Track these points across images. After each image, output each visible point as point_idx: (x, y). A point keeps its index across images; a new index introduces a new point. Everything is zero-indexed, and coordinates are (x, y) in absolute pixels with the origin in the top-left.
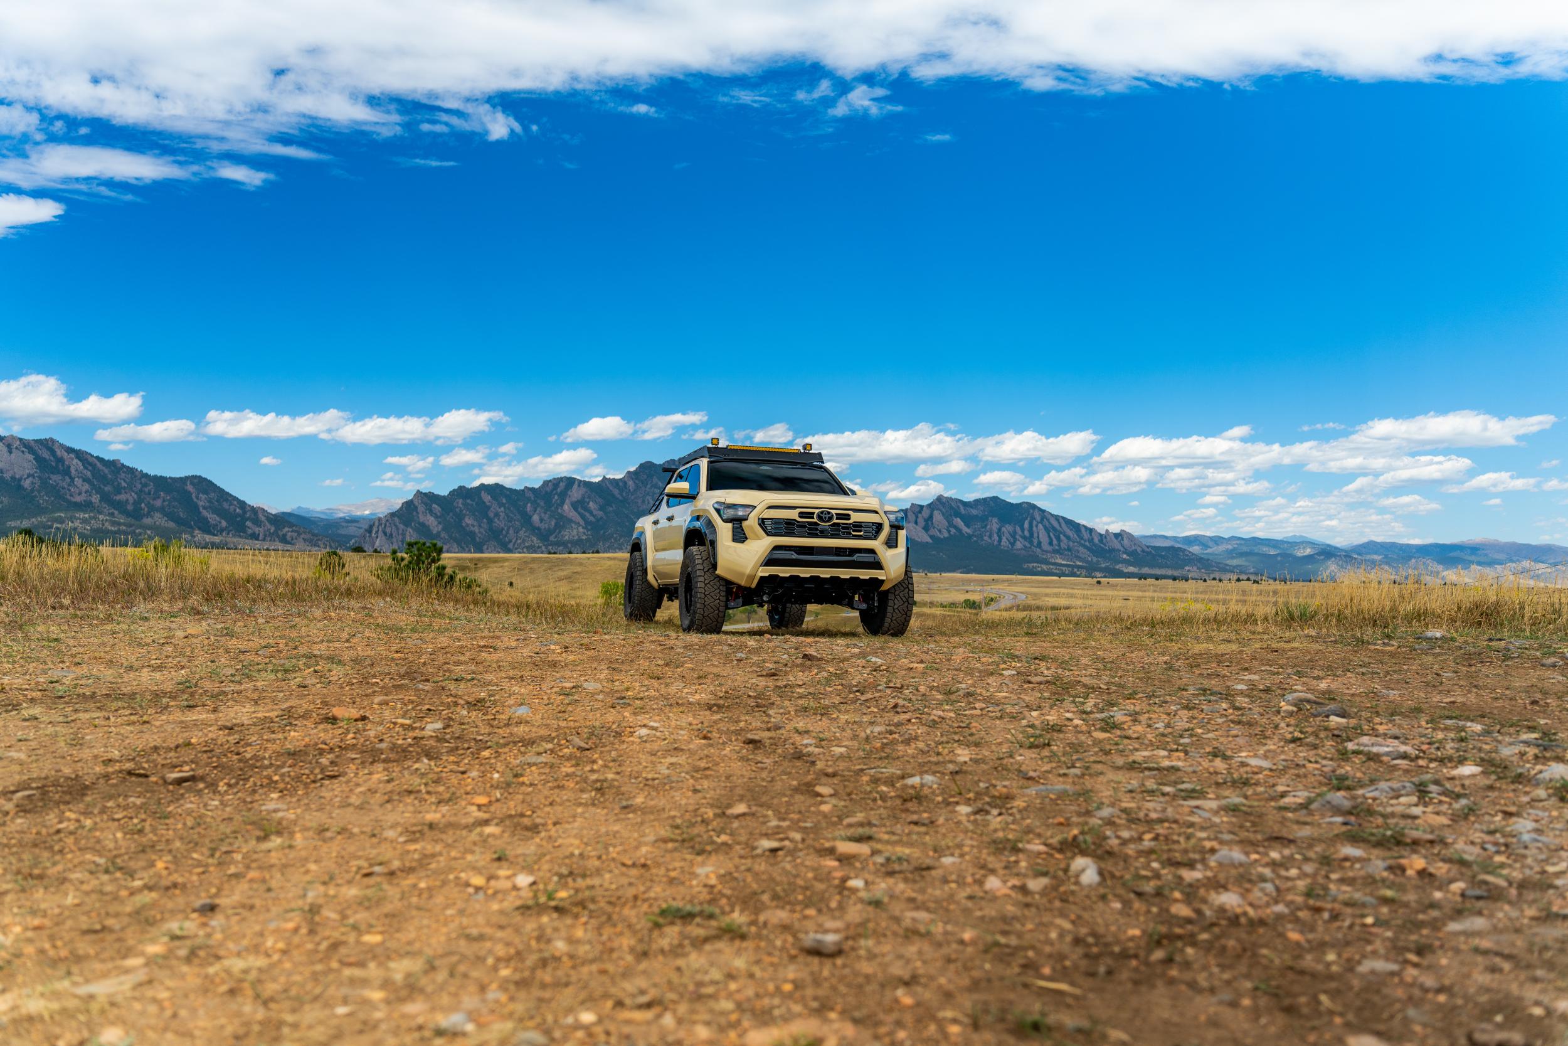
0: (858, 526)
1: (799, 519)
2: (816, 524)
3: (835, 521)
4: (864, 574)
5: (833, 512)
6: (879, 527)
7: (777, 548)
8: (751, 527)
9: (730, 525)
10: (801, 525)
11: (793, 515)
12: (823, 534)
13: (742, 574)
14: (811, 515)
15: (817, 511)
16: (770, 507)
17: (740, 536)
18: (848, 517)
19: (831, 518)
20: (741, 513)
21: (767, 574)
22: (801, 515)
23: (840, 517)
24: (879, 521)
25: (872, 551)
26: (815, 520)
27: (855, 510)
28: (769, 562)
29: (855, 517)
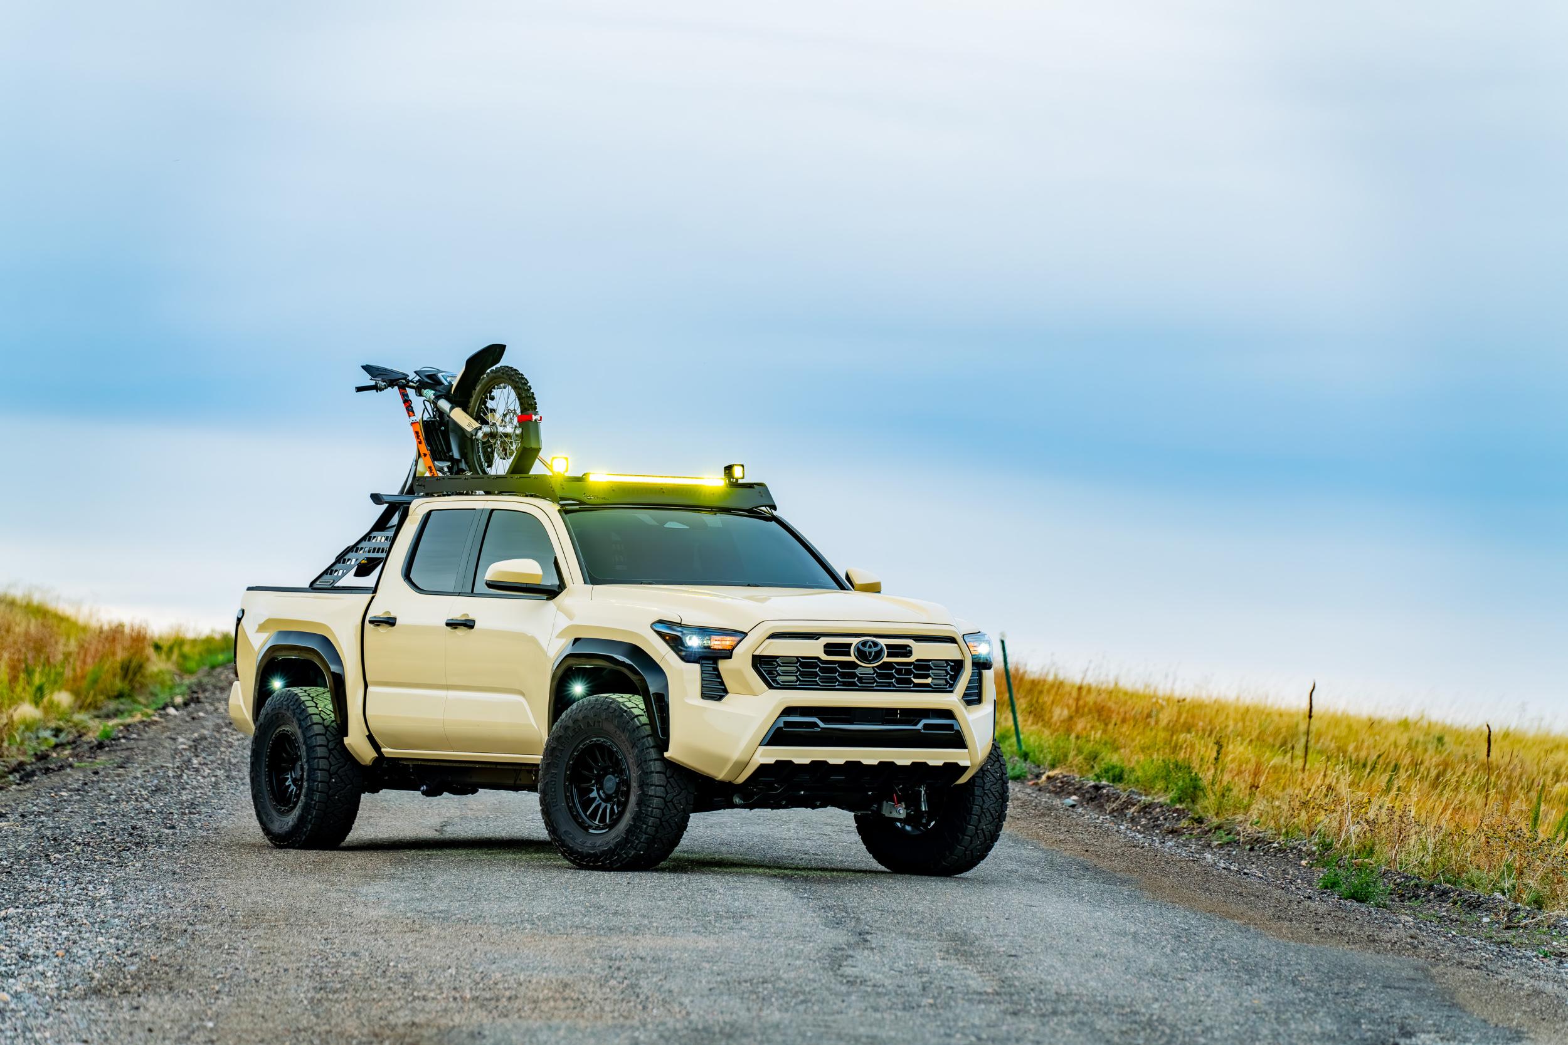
0: (923, 667)
1: (825, 657)
2: (853, 665)
3: (886, 659)
4: (935, 757)
5: (882, 642)
6: (958, 665)
7: (788, 711)
8: (738, 673)
9: (696, 667)
10: (828, 667)
11: (815, 649)
12: (865, 685)
13: (724, 760)
14: (844, 649)
15: (855, 641)
16: (774, 636)
17: (714, 689)
18: (906, 651)
19: (879, 654)
20: (717, 643)
21: (772, 761)
22: (830, 649)
23: (894, 651)
24: (959, 657)
25: (948, 714)
26: (852, 658)
27: (919, 638)
28: (776, 737)
29: (921, 651)
